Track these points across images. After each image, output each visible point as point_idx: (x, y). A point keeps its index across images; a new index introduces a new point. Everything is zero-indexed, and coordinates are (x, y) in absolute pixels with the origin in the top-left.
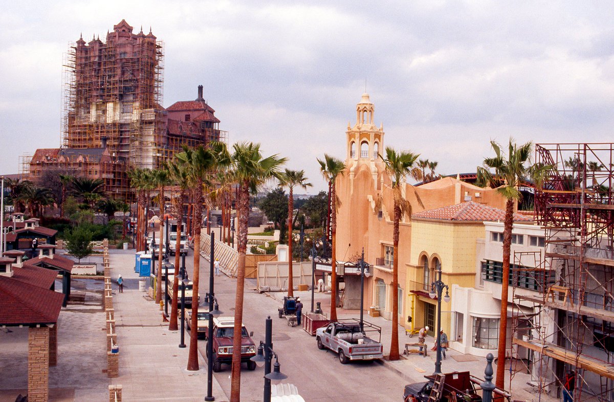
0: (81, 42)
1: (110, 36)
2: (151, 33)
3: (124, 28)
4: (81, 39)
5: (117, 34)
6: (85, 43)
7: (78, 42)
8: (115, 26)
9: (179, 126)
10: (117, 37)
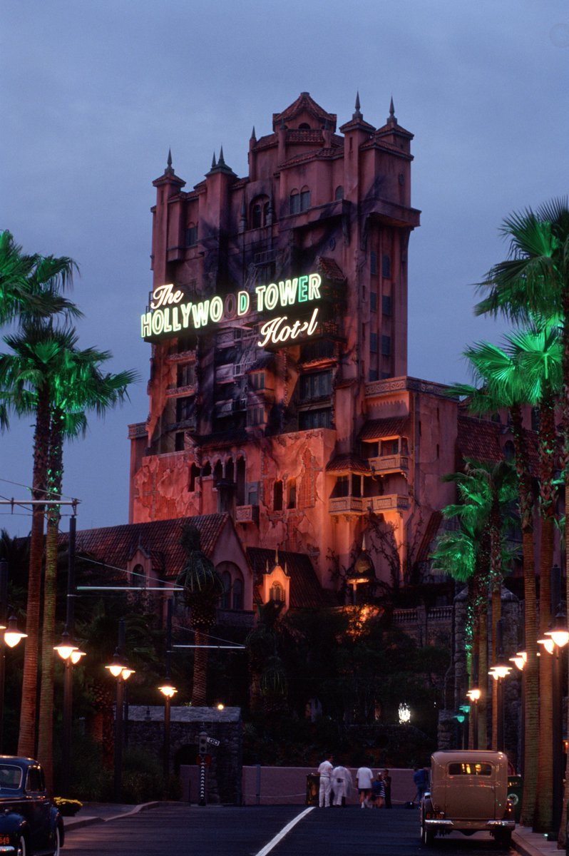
0: (169, 183)
1: (258, 149)
2: (392, 120)
3: (304, 119)
4: (170, 171)
5: (281, 139)
6: (182, 183)
7: (159, 183)
8: (275, 115)
9: (503, 444)
10: (281, 145)
